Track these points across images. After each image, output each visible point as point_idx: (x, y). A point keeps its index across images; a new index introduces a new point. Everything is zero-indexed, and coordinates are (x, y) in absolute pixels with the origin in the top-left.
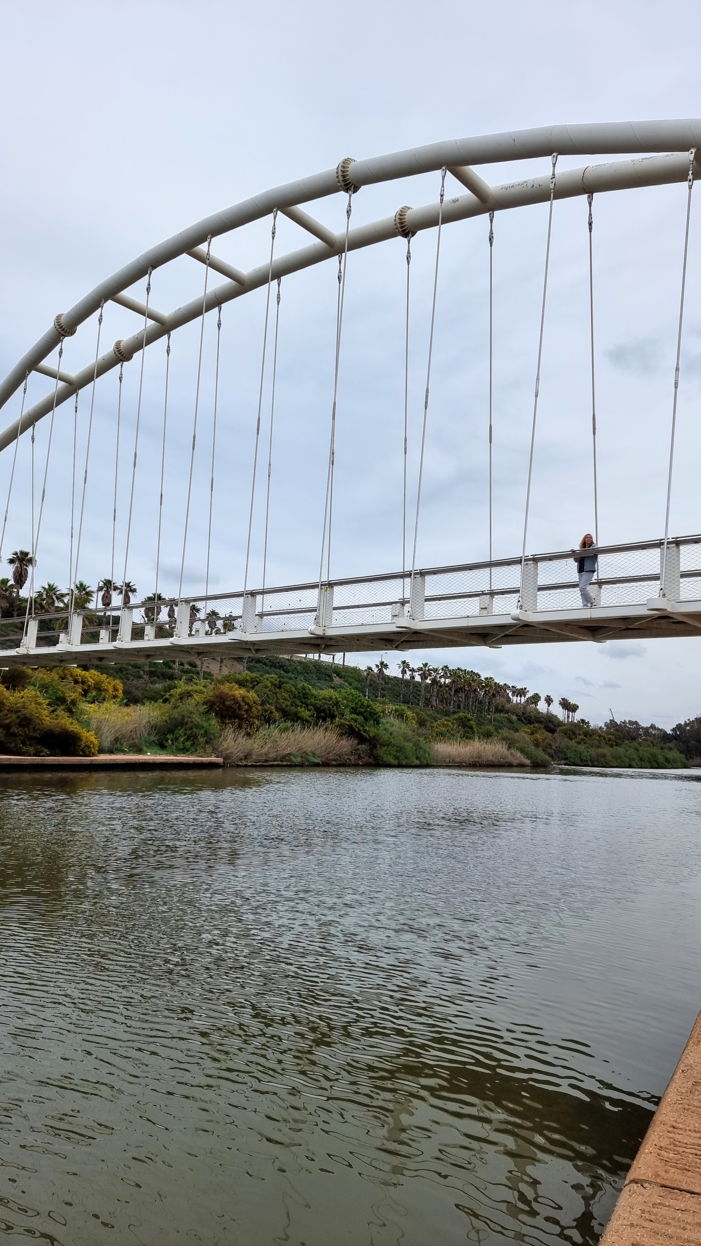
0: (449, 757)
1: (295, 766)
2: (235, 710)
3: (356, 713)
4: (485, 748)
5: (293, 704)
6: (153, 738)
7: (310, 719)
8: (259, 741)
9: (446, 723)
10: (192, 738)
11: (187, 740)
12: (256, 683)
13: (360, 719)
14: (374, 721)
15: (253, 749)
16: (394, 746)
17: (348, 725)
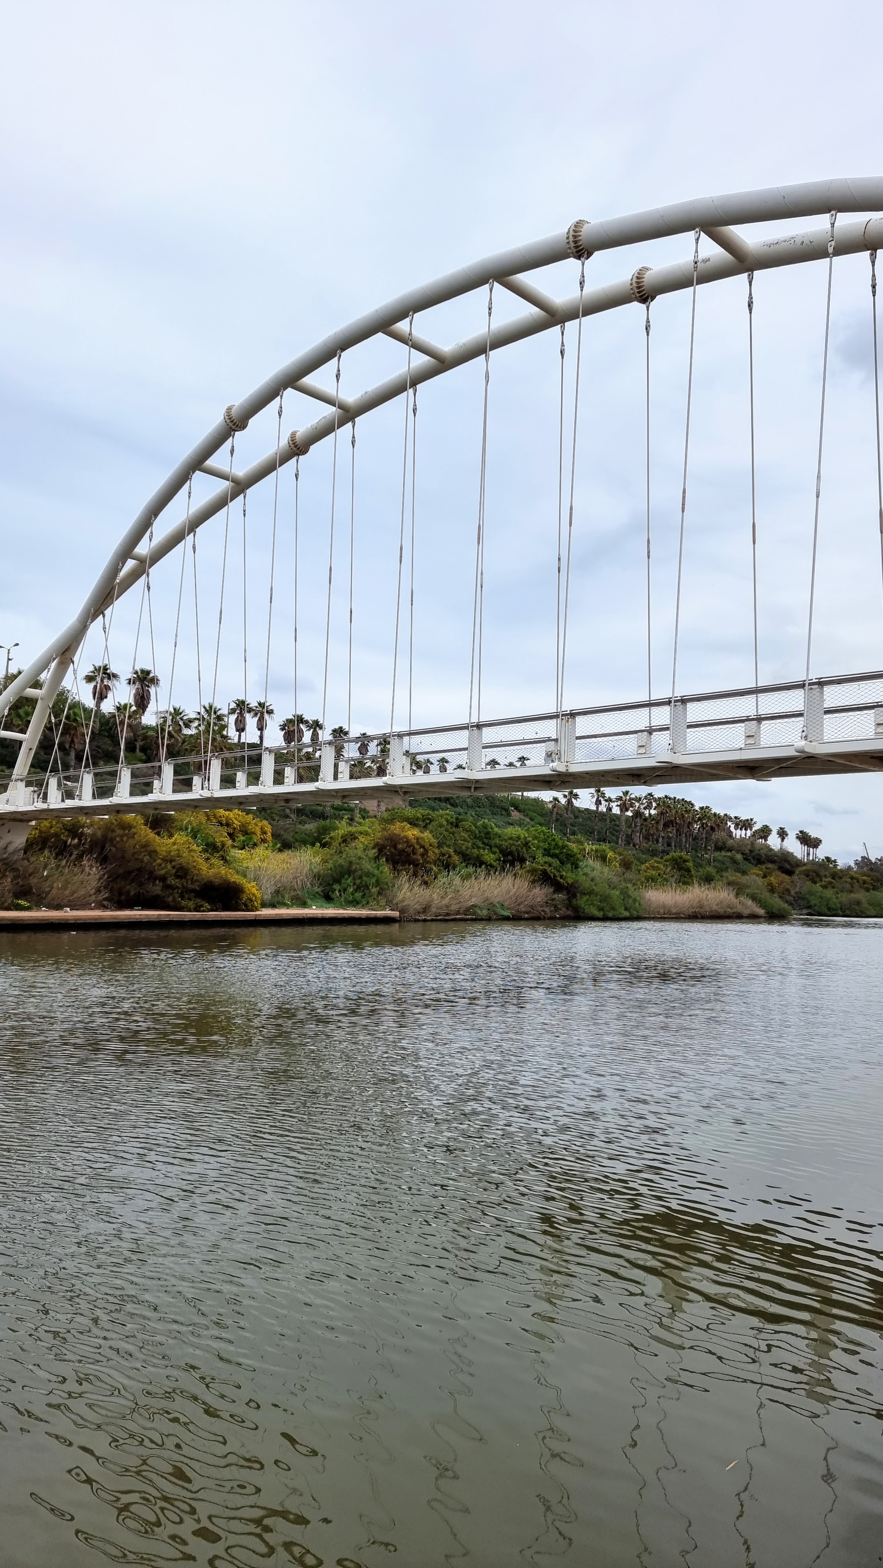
0: (664, 906)
1: (482, 920)
2: (408, 855)
3: (549, 855)
4: (707, 895)
5: (474, 846)
6: (316, 889)
7: (495, 864)
8: (438, 891)
9: (656, 865)
10: (362, 889)
11: (356, 890)
12: (428, 822)
13: (555, 862)
14: (572, 864)
15: (432, 901)
16: (597, 895)
17: (541, 871)
